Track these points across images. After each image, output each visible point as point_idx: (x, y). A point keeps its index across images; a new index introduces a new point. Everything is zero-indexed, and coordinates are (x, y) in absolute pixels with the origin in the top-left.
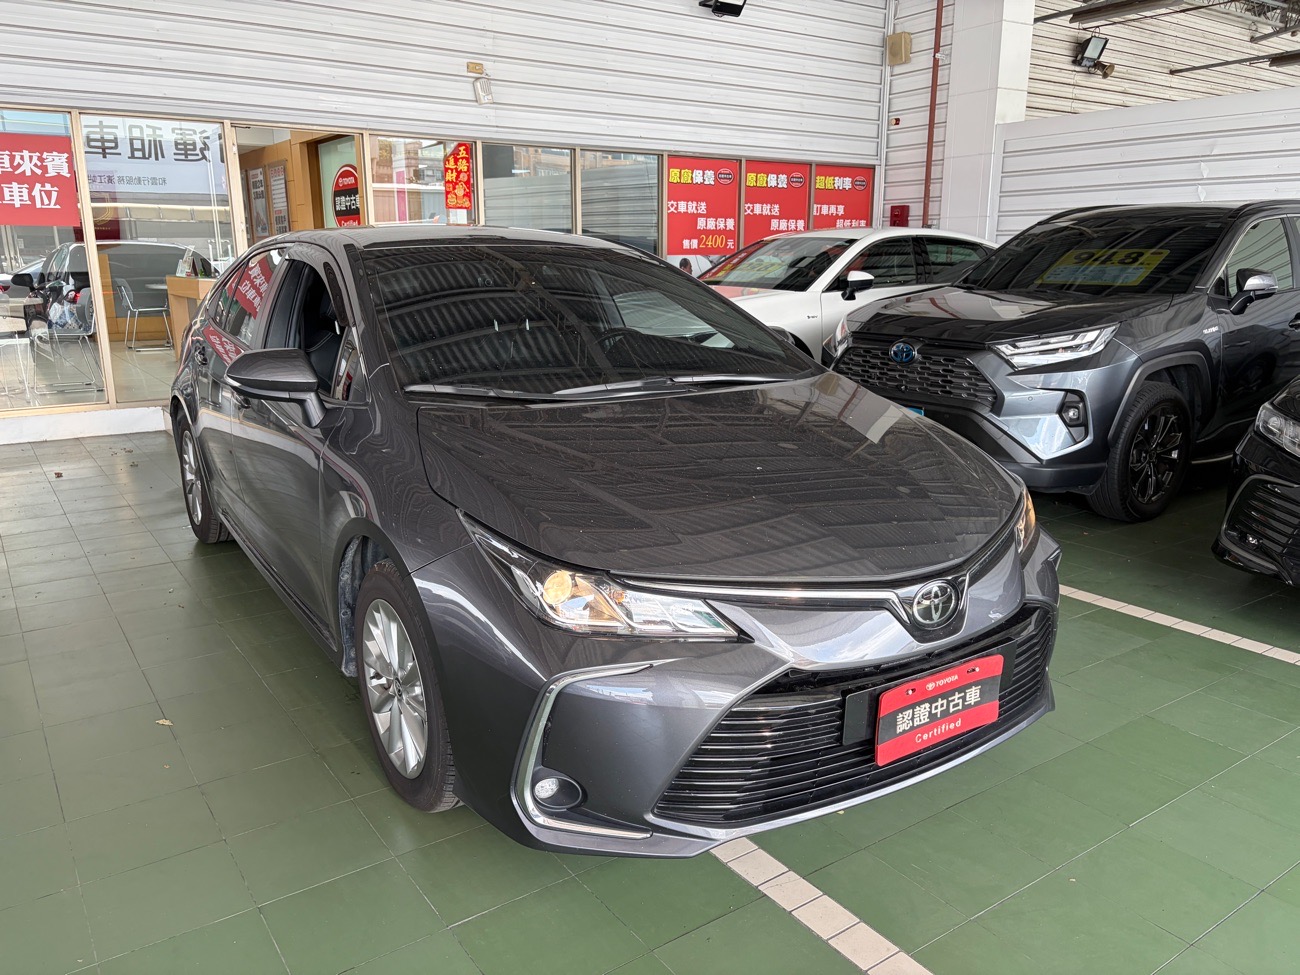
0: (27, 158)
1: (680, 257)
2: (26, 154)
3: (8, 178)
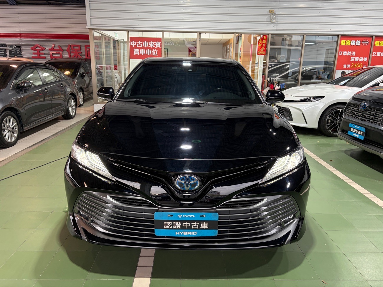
0: (152, 43)
1: (342, 71)
3: (147, 48)
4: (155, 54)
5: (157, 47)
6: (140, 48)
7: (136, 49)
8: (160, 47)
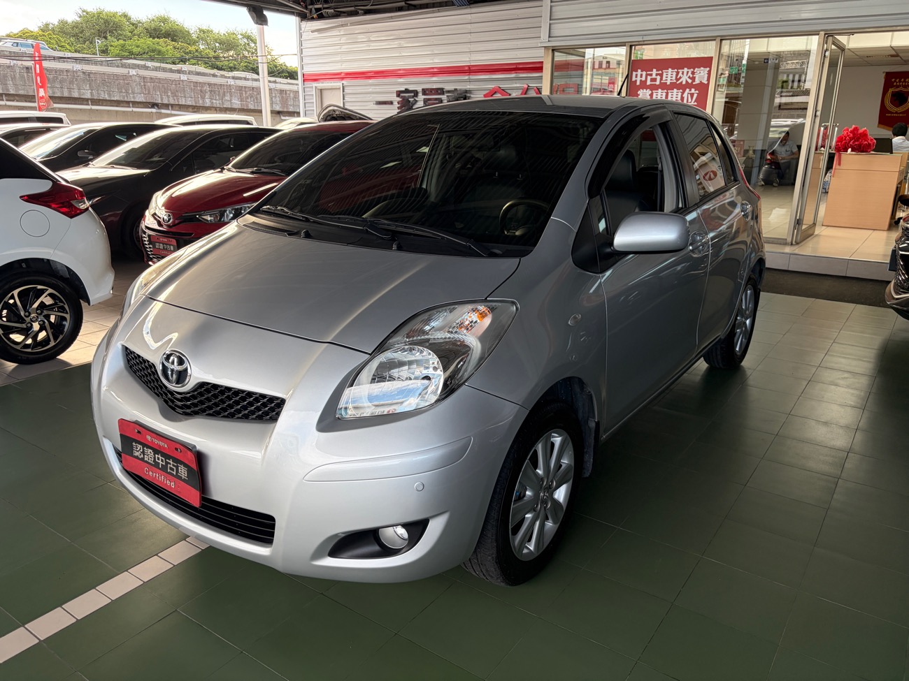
0: (685, 73)
2: (686, 70)
3: (673, 86)
4: (690, 100)
5: (697, 81)
6: (653, 88)
7: (645, 90)
8: (706, 82)
